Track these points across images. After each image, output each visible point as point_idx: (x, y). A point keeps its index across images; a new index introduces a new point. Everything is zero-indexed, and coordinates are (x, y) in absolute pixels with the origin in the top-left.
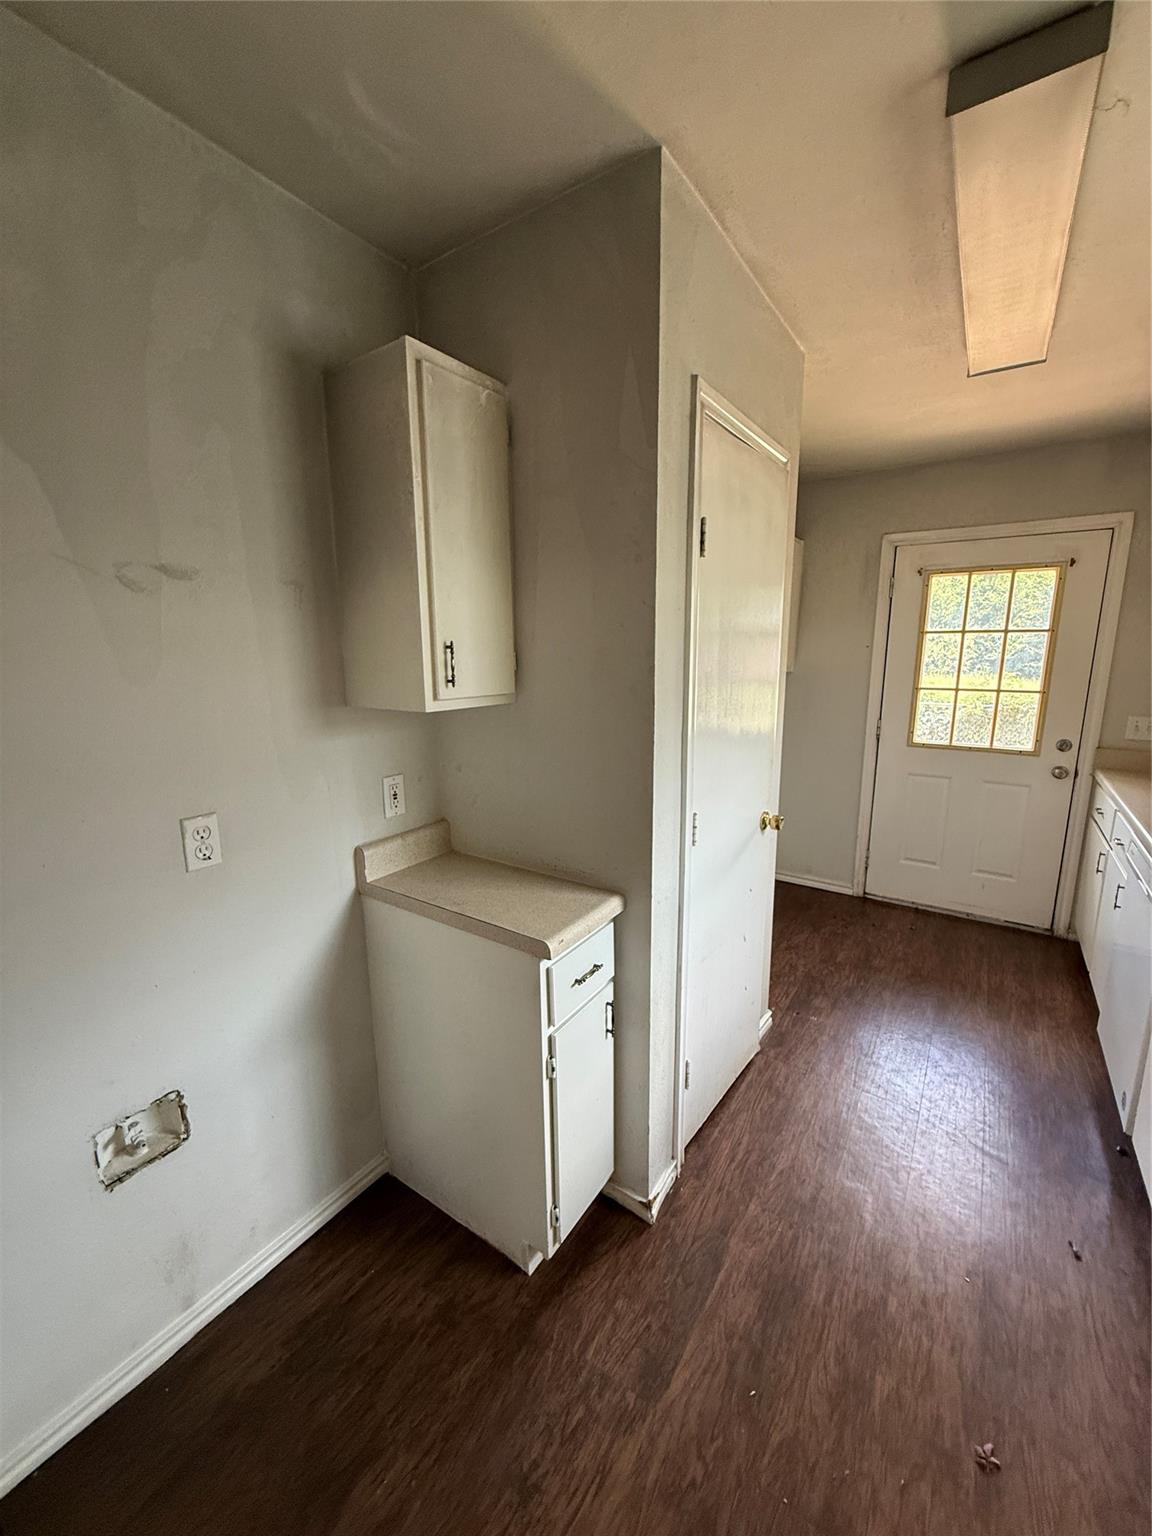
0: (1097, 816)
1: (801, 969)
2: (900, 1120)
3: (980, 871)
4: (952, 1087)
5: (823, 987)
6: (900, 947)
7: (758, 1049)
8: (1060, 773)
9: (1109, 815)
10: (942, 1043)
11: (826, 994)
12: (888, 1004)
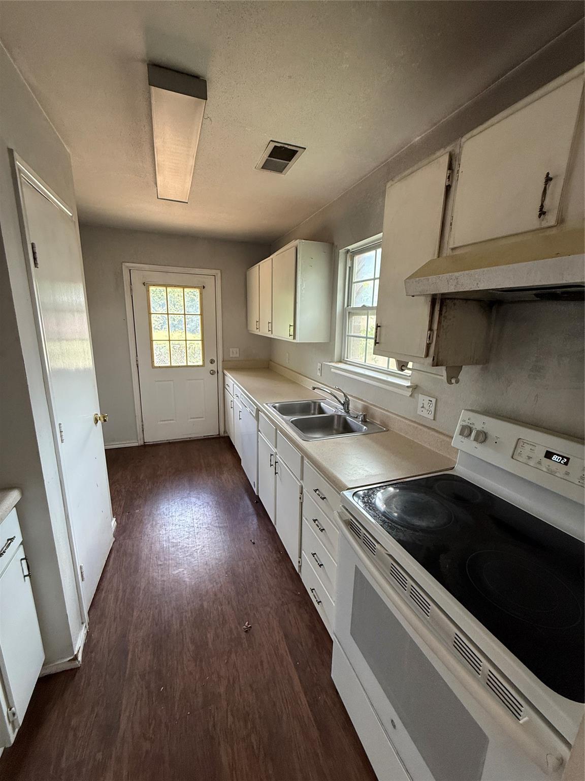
0: (227, 387)
1: (123, 490)
2: (188, 534)
3: (191, 418)
4: (203, 509)
5: (138, 494)
6: (167, 462)
7: (114, 539)
8: (212, 373)
9: (231, 386)
10: (195, 494)
11: (140, 497)
12: (169, 489)
